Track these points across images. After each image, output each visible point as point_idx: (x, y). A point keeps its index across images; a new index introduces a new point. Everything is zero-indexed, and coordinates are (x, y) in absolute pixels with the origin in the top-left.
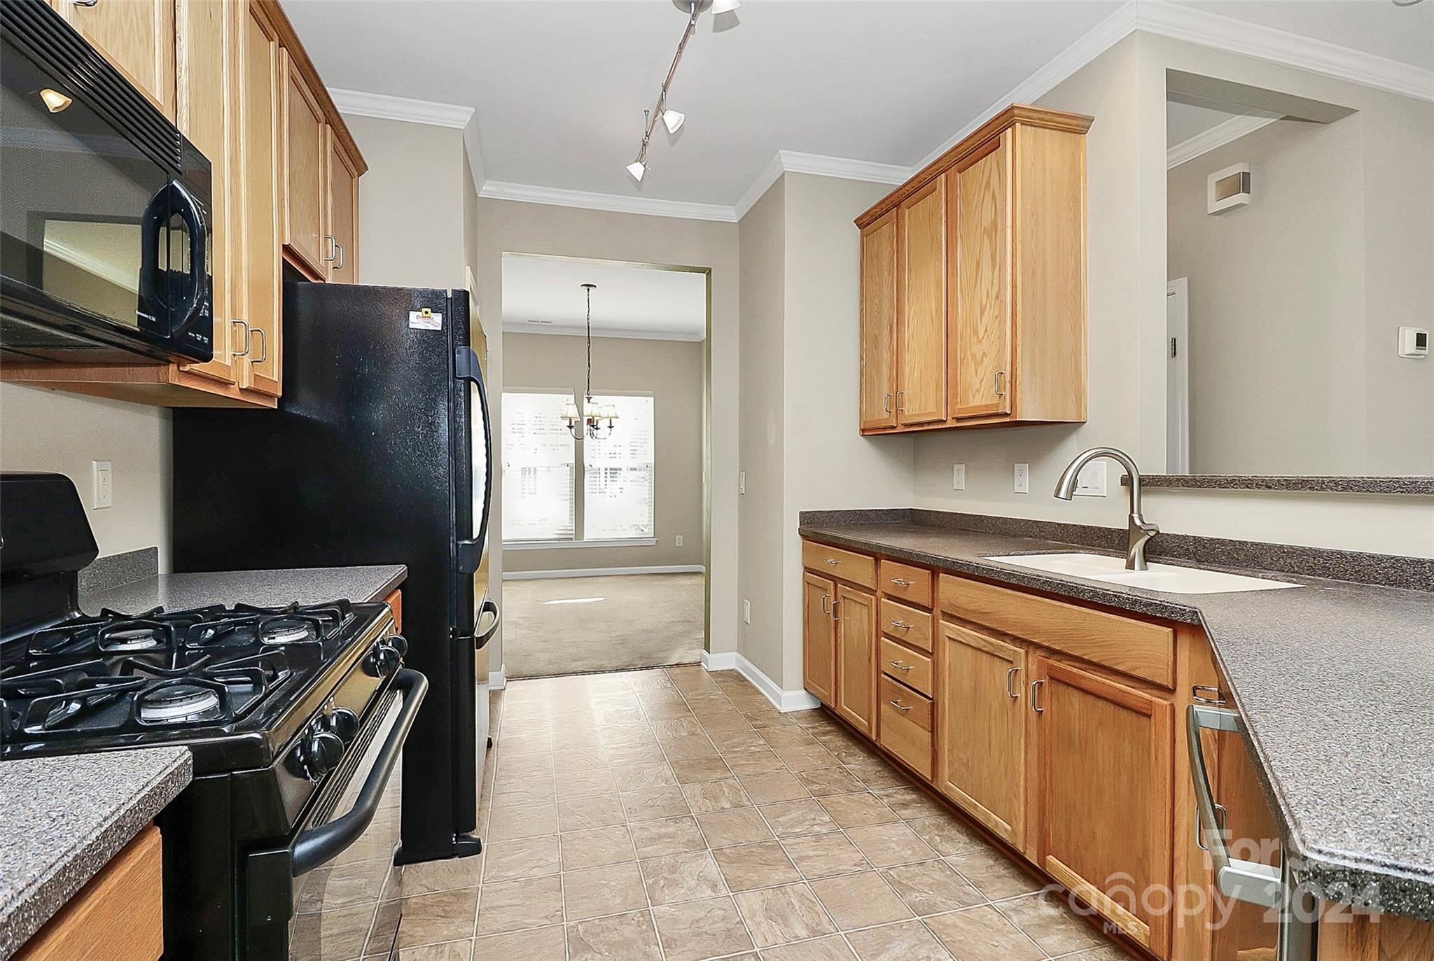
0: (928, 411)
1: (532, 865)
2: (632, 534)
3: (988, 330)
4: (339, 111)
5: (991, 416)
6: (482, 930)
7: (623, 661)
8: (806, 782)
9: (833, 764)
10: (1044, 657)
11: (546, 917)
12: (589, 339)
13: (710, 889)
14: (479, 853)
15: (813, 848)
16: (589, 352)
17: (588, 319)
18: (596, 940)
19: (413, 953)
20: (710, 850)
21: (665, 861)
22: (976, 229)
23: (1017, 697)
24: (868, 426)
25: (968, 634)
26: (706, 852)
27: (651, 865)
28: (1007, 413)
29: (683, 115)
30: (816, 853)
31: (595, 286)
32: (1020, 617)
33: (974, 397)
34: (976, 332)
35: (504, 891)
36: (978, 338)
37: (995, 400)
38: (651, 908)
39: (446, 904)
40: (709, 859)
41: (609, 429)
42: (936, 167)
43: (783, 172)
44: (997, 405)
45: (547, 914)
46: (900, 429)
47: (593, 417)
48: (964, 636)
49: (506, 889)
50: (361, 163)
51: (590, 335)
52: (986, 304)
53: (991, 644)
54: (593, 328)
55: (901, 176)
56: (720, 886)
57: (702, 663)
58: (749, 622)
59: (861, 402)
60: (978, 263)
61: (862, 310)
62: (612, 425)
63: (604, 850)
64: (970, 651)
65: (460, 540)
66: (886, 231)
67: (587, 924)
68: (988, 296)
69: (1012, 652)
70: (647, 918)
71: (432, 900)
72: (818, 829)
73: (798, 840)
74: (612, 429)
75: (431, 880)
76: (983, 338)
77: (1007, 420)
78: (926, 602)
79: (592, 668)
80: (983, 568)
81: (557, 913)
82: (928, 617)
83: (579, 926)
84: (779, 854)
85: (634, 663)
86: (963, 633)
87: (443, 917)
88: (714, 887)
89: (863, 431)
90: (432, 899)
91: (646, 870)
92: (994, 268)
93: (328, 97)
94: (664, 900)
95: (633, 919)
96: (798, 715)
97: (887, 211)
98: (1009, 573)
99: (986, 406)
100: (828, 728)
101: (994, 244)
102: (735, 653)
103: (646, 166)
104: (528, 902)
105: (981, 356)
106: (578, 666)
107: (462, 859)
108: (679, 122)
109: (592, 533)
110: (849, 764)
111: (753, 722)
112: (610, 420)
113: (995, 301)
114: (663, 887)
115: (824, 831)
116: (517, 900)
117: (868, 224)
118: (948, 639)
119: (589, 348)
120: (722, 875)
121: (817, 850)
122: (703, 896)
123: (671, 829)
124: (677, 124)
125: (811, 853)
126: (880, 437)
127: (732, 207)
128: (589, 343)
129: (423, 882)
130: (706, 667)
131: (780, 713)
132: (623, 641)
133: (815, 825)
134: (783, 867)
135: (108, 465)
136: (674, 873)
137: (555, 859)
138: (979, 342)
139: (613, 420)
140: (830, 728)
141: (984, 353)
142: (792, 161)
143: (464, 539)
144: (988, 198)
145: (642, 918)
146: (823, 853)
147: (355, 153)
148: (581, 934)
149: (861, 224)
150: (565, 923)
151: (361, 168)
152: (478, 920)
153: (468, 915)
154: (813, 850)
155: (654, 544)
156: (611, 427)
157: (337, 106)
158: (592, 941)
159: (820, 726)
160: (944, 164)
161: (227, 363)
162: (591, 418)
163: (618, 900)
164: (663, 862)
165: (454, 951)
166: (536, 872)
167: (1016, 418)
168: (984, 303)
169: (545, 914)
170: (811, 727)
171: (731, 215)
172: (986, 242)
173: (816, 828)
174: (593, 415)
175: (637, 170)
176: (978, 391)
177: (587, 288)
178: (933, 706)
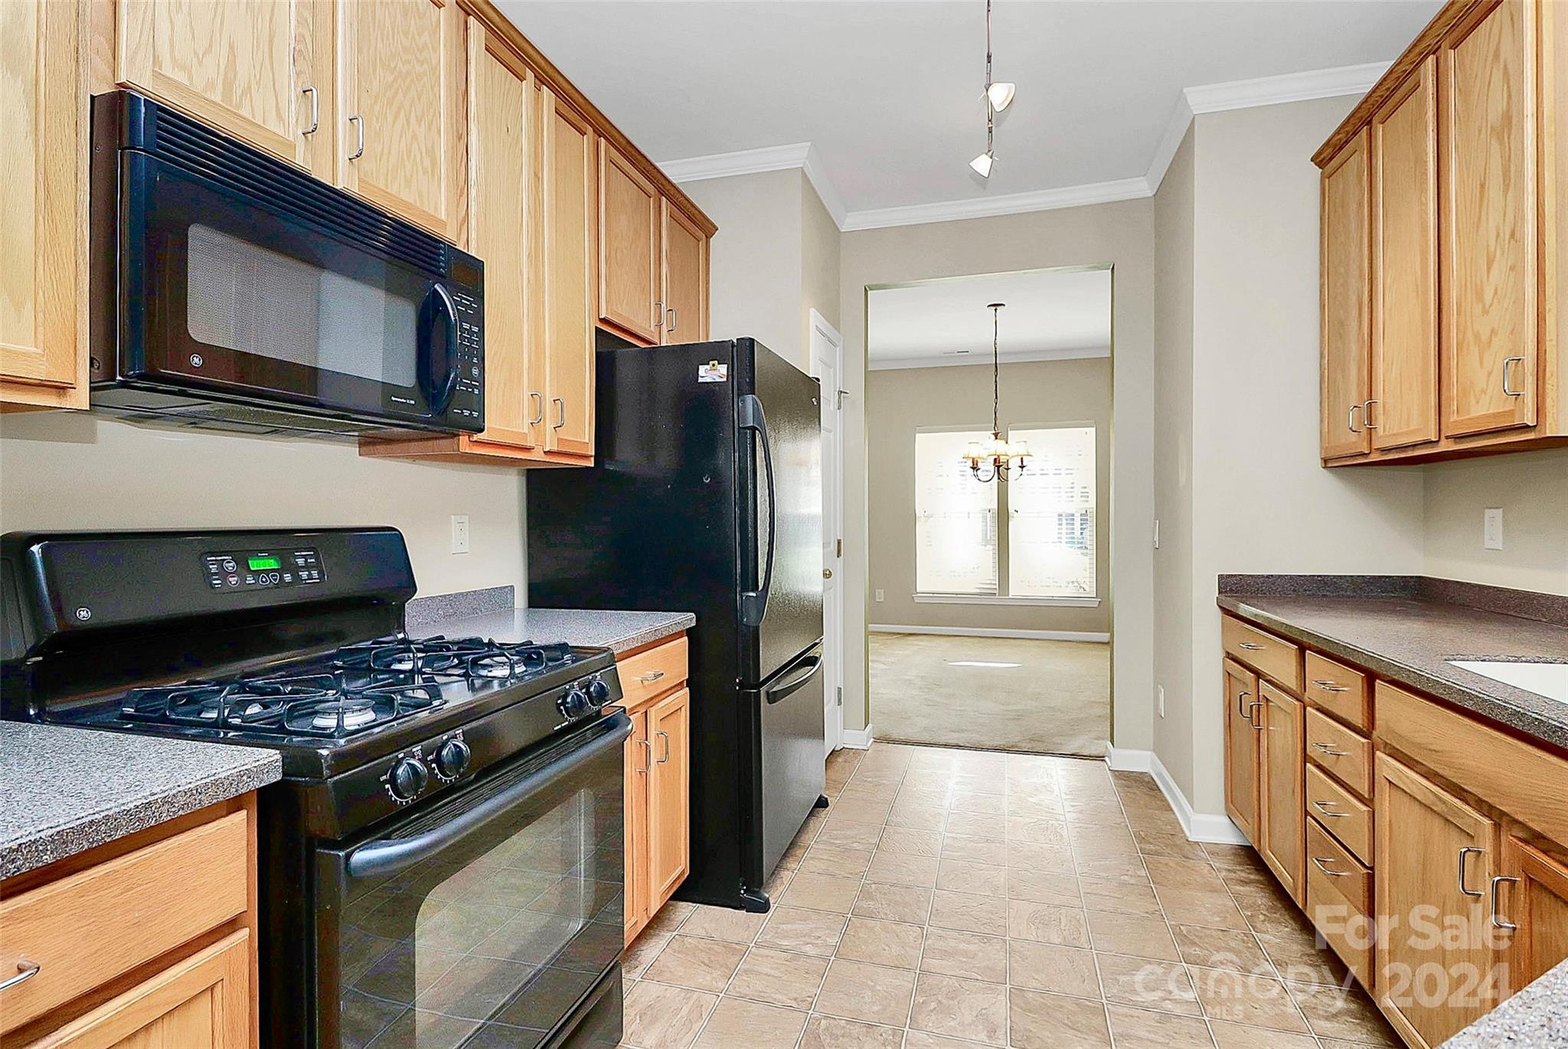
0: (1412, 428)
1: (809, 940)
2: (1069, 592)
3: (1499, 292)
4: (674, 182)
5: (1506, 430)
6: (732, 990)
7: (1008, 740)
8: (1181, 940)
9: (1236, 926)
10: (1520, 839)
11: (795, 999)
12: (996, 367)
13: (985, 1032)
14: (766, 912)
15: (1149, 1029)
16: (996, 381)
17: (995, 344)
18: (833, 1042)
19: (666, 989)
20: (1008, 986)
21: (948, 982)
22: (1480, 131)
23: (1480, 895)
24: (1332, 454)
25: (1412, 779)
26: (1001, 987)
27: (930, 981)
28: (1528, 426)
29: (1013, 85)
30: (1152, 1036)
31: (1004, 305)
32: (1482, 766)
33: (1478, 402)
34: (1479, 296)
35: (769, 958)
36: (1484, 306)
37: (1510, 405)
38: (906, 1029)
39: (714, 953)
40: (1002, 998)
41: (1020, 469)
42: (1417, 50)
43: (1192, 117)
44: (1511, 413)
45: (798, 996)
46: (1375, 457)
47: (999, 456)
48: (1408, 781)
49: (772, 958)
50: (710, 226)
51: (998, 362)
52: (1495, 249)
53: (1444, 802)
54: (1001, 354)
55: (1365, 78)
56: (1000, 1033)
57: (1106, 759)
58: (1163, 716)
59: (1322, 421)
60: (1482, 186)
61: (1322, 286)
62: (1024, 464)
63: (887, 948)
64: (1416, 807)
65: (744, 592)
66: (1356, 163)
67: (832, 1021)
68: (1498, 236)
69: (1473, 821)
70: (898, 1039)
71: (705, 946)
72: (1170, 1006)
73: (1133, 1012)
74: (1024, 469)
75: (713, 925)
76: (1491, 306)
77: (1531, 436)
78: (1359, 720)
79: (968, 743)
80: (1428, 678)
81: (808, 999)
82: (1363, 744)
83: (822, 1021)
84: (1097, 1021)
85: (1020, 744)
86: (1408, 777)
87: (705, 965)
88: (992, 1032)
89: (1325, 461)
90: (705, 944)
91: (921, 985)
92: (1508, 189)
93: (659, 171)
94: (926, 1026)
95: (881, 1035)
96: (1214, 850)
97: (1355, 134)
98: (1464, 692)
99: (1495, 415)
100: (1252, 877)
101: (1507, 149)
102: (1150, 753)
103: (993, 157)
104: (785, 978)
105: (1488, 334)
106: (953, 738)
107: (749, 913)
108: (1008, 96)
109: (1018, 588)
110: (1264, 932)
111: (1142, 845)
112: (1022, 459)
113: (1509, 242)
114: (932, 1011)
115: (1178, 1012)
116: (776, 972)
117: (1331, 159)
118: (1388, 784)
119: (996, 376)
120: (1009, 1021)
121: (1155, 1033)
122: (973, 1038)
123: (972, 948)
124: (1006, 99)
125: (1142, 1033)
126: (1346, 469)
127: (1142, 178)
128: (996, 371)
129: (705, 926)
130: (1110, 764)
131: (1187, 840)
132: (1019, 717)
133: (1169, 1000)
134: (1094, 1039)
135: (466, 519)
136: (952, 999)
137: (833, 941)
138: (1486, 312)
139: (1025, 458)
140: (1257, 878)
141: (1493, 330)
142: (1202, 100)
143: (748, 591)
144: (1498, 75)
145: (891, 1037)
146: (1162, 1040)
147: (699, 217)
148: (821, 1030)
149: (1322, 161)
150: (811, 1012)
151: (708, 229)
152: (734, 978)
153: (727, 971)
154: (1149, 1032)
155: (1096, 606)
156: (1022, 467)
157: (670, 178)
158: (828, 1041)
159: (1242, 871)
160: (1430, 41)
161: (525, 431)
162: (996, 457)
163: (876, 1008)
164: (945, 983)
165: (699, 1001)
166: (808, 949)
167: (1546, 434)
168: (1493, 249)
169: (795, 996)
170: (1226, 869)
171: (1143, 188)
172: (1495, 146)
173: (1169, 1005)
174: (998, 453)
175: (982, 164)
176: (1484, 391)
177: (994, 308)
178: (1371, 879)
